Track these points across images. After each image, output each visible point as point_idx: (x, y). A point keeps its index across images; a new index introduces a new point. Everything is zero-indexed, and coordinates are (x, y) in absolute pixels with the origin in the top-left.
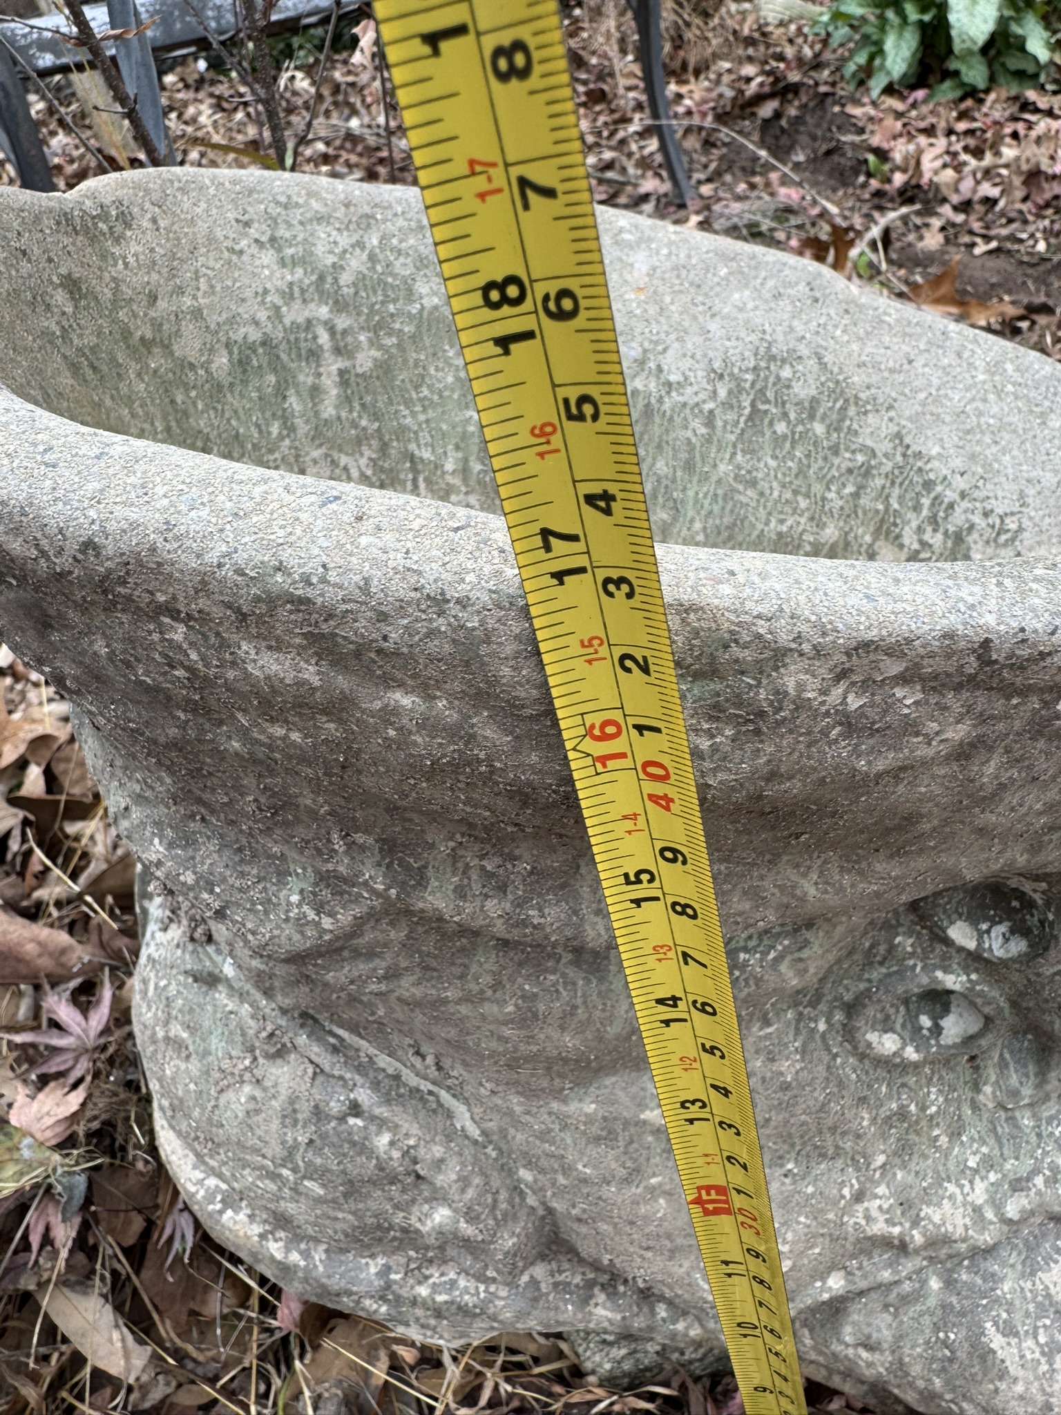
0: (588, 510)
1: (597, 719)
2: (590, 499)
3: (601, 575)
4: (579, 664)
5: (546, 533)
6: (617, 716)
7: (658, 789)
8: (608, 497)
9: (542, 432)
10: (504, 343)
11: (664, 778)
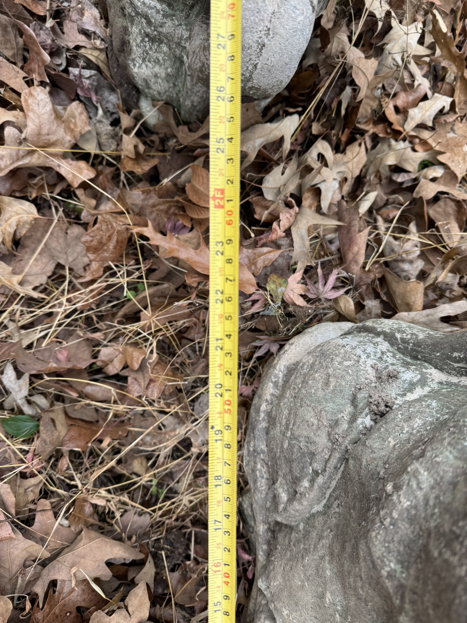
0: (224, 517)
1: (216, 562)
2: (225, 515)
3: (224, 530)
4: (215, 548)
5: (215, 521)
6: (220, 561)
7: (226, 580)
8: (229, 516)
9: (219, 502)
10: (216, 486)
11: (228, 577)
